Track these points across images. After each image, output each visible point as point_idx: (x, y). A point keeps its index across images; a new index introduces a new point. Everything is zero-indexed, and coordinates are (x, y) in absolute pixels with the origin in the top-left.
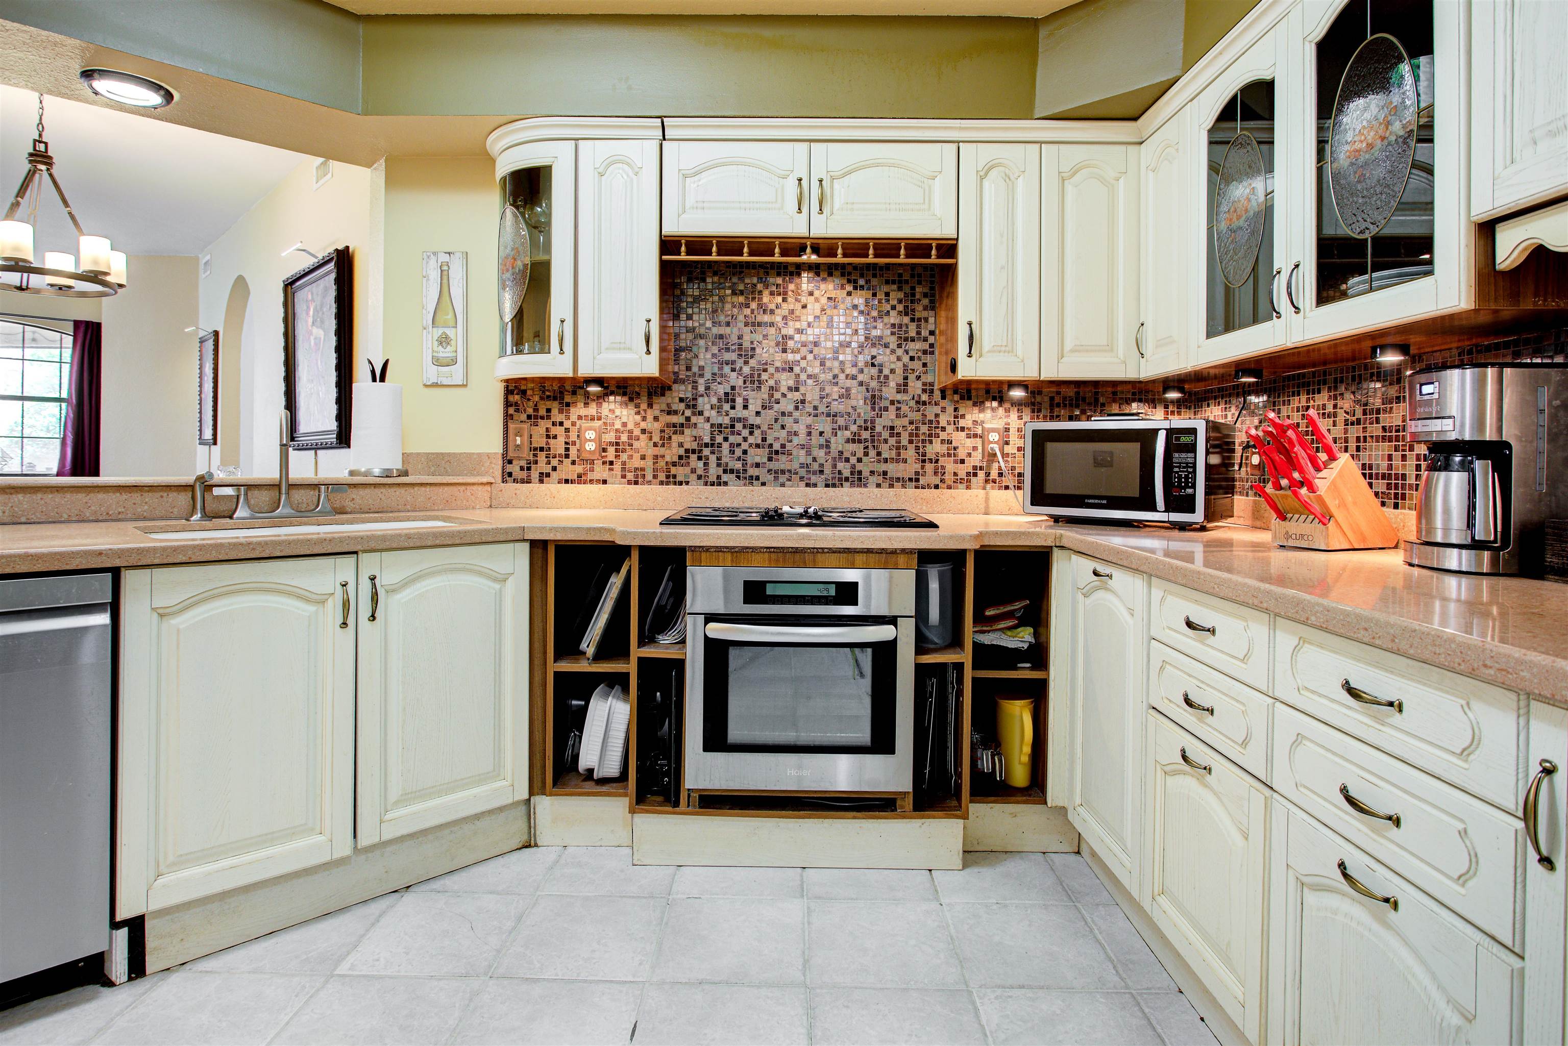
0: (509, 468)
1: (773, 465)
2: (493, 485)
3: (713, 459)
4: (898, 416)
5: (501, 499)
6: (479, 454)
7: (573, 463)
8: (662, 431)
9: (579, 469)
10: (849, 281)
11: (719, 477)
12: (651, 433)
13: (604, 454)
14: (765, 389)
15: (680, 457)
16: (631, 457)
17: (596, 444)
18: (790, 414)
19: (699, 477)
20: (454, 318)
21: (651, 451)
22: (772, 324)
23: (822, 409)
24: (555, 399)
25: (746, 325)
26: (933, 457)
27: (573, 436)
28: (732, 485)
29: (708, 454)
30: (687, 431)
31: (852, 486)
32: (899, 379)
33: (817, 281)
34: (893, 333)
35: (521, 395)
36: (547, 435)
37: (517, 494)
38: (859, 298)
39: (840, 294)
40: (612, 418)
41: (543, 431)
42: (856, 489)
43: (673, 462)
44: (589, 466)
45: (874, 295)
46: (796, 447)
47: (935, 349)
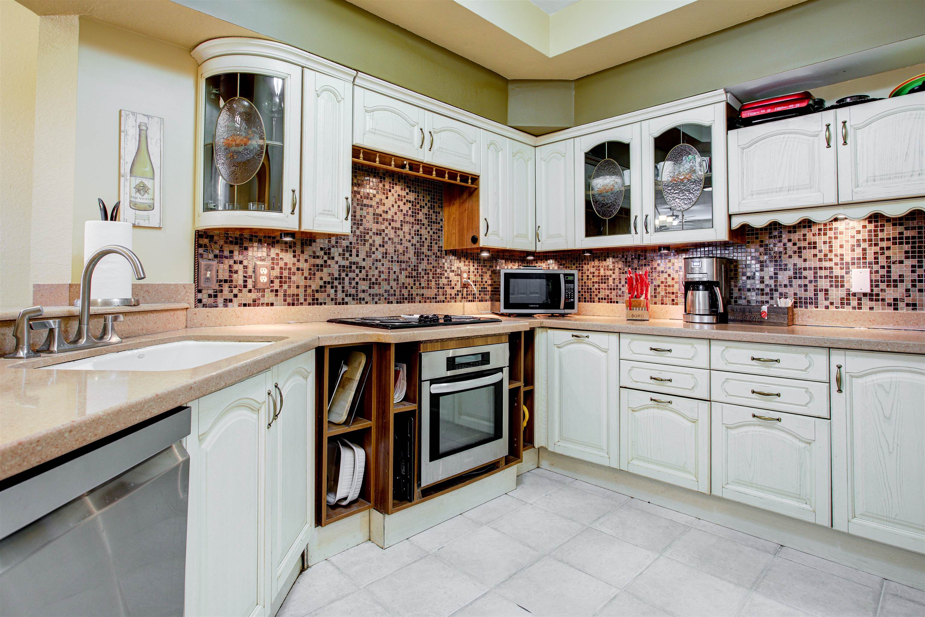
0: (200, 296)
1: (372, 291)
2: (188, 310)
3: (340, 287)
4: (428, 264)
5: (195, 321)
6: (176, 285)
7: (250, 291)
8: (310, 269)
9: (254, 295)
10: (407, 187)
11: (343, 299)
12: (303, 270)
13: (272, 285)
14: (367, 245)
15: (321, 287)
16: (289, 287)
17: (267, 277)
18: (380, 261)
19: (332, 300)
20: (152, 171)
21: (302, 283)
22: (371, 206)
23: (395, 258)
24: (236, 244)
25: (358, 205)
26: (442, 286)
27: (250, 272)
28: (351, 304)
29: (337, 284)
30: (325, 270)
31: (409, 302)
32: (428, 243)
33: (393, 184)
34: (426, 218)
35: (210, 241)
36: (230, 270)
37: (208, 316)
38: (412, 197)
39: (403, 193)
40: (277, 259)
41: (227, 267)
42: (410, 304)
43: (317, 290)
44: (261, 293)
45: (418, 196)
46: (383, 280)
47: (443, 229)
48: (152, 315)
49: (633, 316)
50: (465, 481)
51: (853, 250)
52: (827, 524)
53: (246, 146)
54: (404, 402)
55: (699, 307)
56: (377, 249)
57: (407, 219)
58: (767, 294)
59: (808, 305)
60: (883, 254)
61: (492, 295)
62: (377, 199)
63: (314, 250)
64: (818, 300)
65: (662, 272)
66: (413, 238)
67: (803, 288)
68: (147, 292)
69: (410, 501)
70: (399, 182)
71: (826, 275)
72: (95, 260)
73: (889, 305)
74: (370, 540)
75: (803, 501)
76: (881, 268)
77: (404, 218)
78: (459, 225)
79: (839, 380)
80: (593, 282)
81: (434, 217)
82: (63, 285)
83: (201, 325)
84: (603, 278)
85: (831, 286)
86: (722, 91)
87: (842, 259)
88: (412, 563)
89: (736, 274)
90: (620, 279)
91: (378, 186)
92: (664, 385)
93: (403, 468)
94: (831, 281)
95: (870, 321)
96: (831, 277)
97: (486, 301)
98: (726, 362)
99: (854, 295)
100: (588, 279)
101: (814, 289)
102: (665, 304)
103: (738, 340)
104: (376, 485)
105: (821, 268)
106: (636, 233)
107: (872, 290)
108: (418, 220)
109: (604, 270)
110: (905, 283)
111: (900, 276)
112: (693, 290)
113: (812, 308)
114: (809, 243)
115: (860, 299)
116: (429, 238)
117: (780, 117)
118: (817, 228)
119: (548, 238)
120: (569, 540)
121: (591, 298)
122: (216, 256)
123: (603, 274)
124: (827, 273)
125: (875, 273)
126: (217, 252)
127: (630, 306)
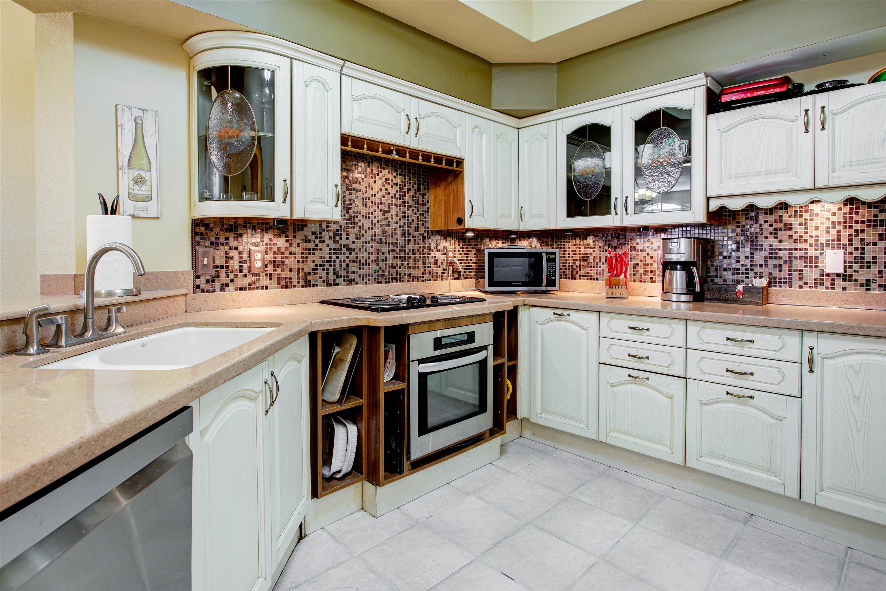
0: (198, 282)
1: (361, 272)
2: (187, 296)
3: (331, 270)
4: (415, 244)
5: (194, 305)
6: (175, 272)
7: (245, 276)
8: (302, 253)
9: (249, 279)
10: (395, 171)
11: (334, 281)
12: (295, 254)
13: (266, 269)
14: (357, 228)
15: (313, 269)
16: (283, 270)
17: (262, 262)
18: (369, 243)
19: (324, 281)
20: (148, 163)
21: (295, 266)
22: (360, 190)
23: (384, 240)
24: (231, 231)
25: (347, 189)
26: (429, 265)
27: (245, 256)
28: (342, 285)
29: (328, 267)
30: (317, 253)
31: (397, 282)
32: (415, 224)
33: (381, 168)
34: (413, 200)
35: (206, 229)
36: (226, 257)
37: (206, 301)
38: (399, 180)
39: (391, 177)
40: (271, 245)
41: (223, 253)
42: (399, 284)
43: (309, 273)
44: (256, 278)
45: (405, 179)
46: (372, 261)
47: (429, 210)
48: (153, 303)
49: (612, 294)
50: (452, 453)
51: (828, 232)
52: (796, 496)
53: (239, 138)
54: (394, 381)
55: (677, 286)
56: (366, 232)
57: (395, 201)
58: (743, 273)
59: (783, 285)
60: (857, 236)
61: (476, 272)
62: (365, 183)
63: (306, 234)
64: (792, 280)
65: (641, 251)
66: (400, 219)
67: (778, 268)
68: (148, 280)
69: (400, 473)
70: (387, 166)
71: (800, 255)
72: (98, 257)
73: (862, 285)
74: (363, 509)
75: (774, 475)
76: (855, 250)
77: (392, 201)
78: (445, 206)
79: (811, 361)
80: (574, 260)
81: (420, 199)
82: (68, 276)
83: (200, 309)
84: (584, 256)
85: (806, 266)
86: (702, 75)
87: (817, 241)
88: (403, 531)
89: (713, 254)
90: (600, 257)
91: (366, 170)
92: (641, 363)
93: (393, 443)
94: (805, 262)
95: (843, 301)
96: (806, 258)
97: (471, 279)
98: (702, 341)
99: (828, 275)
100: (569, 257)
101: (789, 269)
102: (644, 282)
103: (714, 321)
104: (368, 459)
105: (796, 249)
106: (616, 214)
107: (845, 271)
108: (405, 202)
109: (585, 248)
110: (877, 265)
111: (874, 258)
112: (671, 269)
113: (786, 287)
114: (785, 225)
115: (833, 280)
116: (415, 220)
117: (759, 101)
118: (793, 210)
119: (531, 217)
120: (550, 509)
121: (572, 275)
122: (212, 243)
123: (584, 252)
124: (802, 254)
125: (849, 255)
126: (213, 239)
127: (610, 284)
